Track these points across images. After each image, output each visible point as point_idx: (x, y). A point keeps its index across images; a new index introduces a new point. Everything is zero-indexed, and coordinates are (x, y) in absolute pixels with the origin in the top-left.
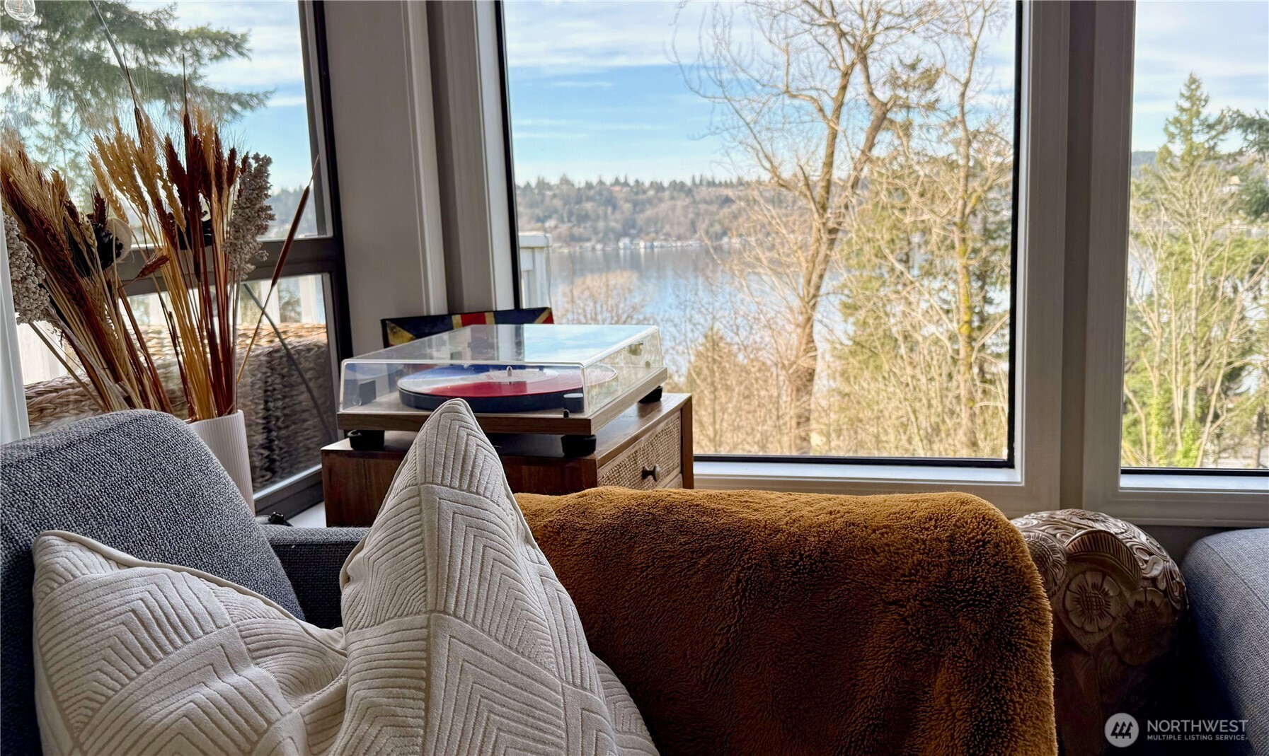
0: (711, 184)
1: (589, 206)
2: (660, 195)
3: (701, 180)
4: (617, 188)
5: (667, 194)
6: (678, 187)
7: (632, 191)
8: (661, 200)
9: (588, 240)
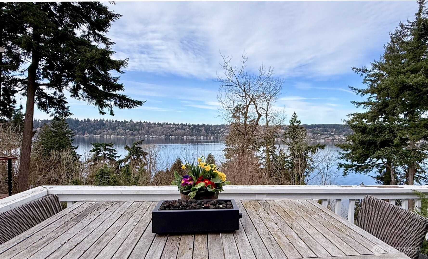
0: (167, 124)
1: (137, 127)
2: (155, 125)
3: (165, 123)
4: (144, 124)
5: (157, 125)
6: (159, 124)
7: (148, 124)
8: (155, 127)
9: (137, 135)
